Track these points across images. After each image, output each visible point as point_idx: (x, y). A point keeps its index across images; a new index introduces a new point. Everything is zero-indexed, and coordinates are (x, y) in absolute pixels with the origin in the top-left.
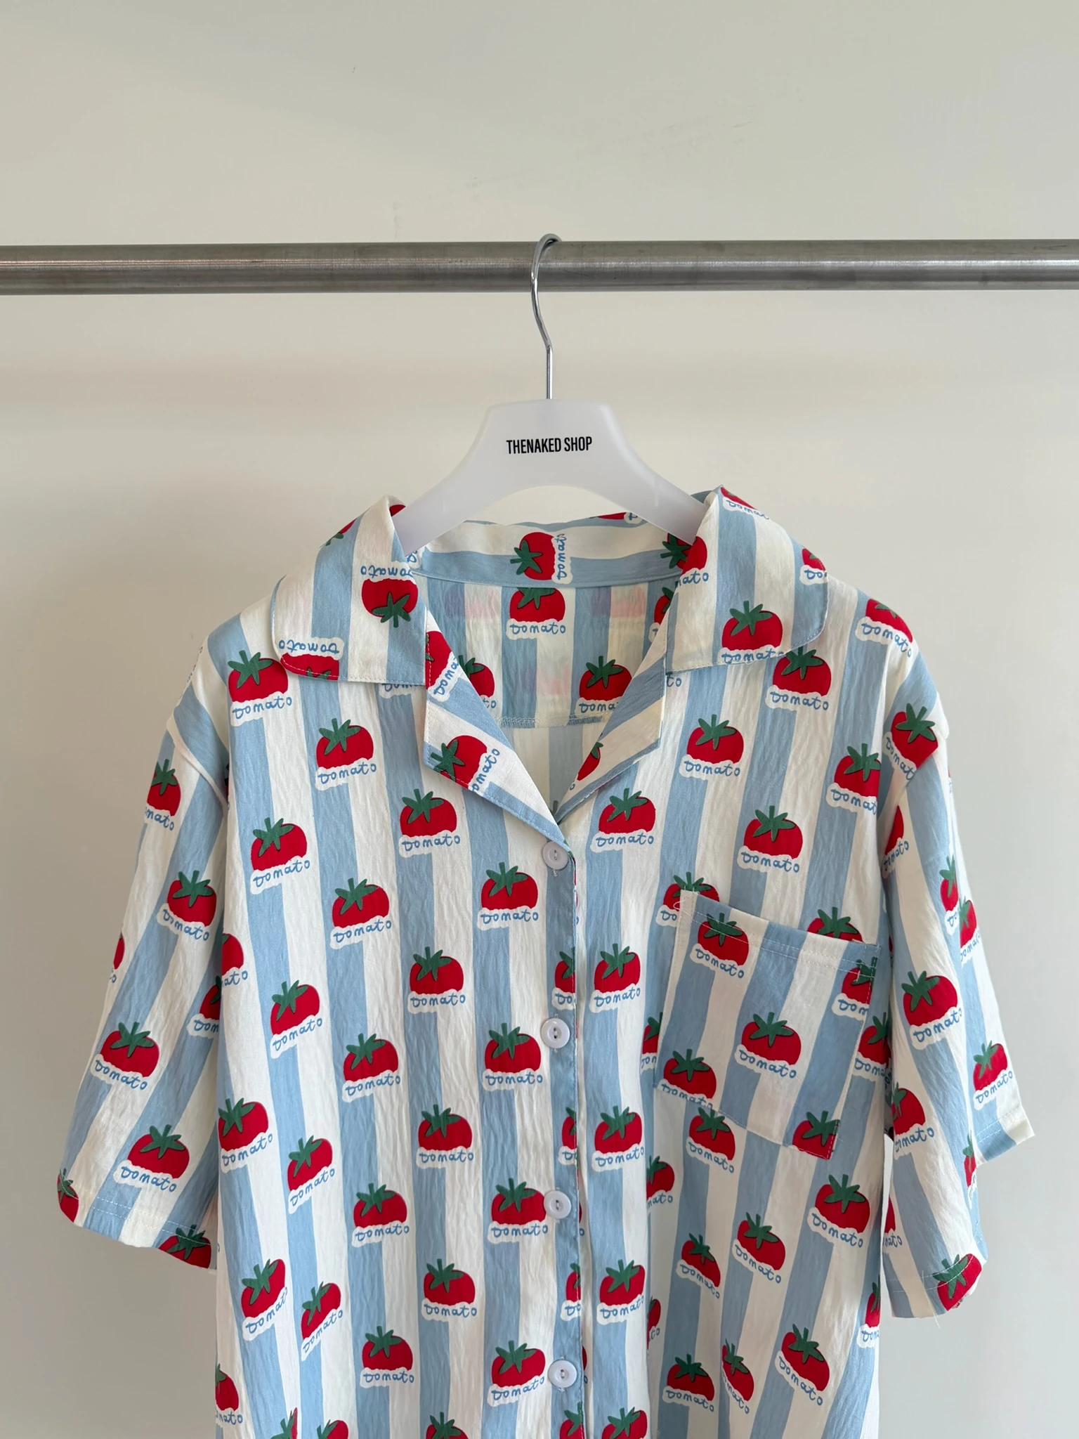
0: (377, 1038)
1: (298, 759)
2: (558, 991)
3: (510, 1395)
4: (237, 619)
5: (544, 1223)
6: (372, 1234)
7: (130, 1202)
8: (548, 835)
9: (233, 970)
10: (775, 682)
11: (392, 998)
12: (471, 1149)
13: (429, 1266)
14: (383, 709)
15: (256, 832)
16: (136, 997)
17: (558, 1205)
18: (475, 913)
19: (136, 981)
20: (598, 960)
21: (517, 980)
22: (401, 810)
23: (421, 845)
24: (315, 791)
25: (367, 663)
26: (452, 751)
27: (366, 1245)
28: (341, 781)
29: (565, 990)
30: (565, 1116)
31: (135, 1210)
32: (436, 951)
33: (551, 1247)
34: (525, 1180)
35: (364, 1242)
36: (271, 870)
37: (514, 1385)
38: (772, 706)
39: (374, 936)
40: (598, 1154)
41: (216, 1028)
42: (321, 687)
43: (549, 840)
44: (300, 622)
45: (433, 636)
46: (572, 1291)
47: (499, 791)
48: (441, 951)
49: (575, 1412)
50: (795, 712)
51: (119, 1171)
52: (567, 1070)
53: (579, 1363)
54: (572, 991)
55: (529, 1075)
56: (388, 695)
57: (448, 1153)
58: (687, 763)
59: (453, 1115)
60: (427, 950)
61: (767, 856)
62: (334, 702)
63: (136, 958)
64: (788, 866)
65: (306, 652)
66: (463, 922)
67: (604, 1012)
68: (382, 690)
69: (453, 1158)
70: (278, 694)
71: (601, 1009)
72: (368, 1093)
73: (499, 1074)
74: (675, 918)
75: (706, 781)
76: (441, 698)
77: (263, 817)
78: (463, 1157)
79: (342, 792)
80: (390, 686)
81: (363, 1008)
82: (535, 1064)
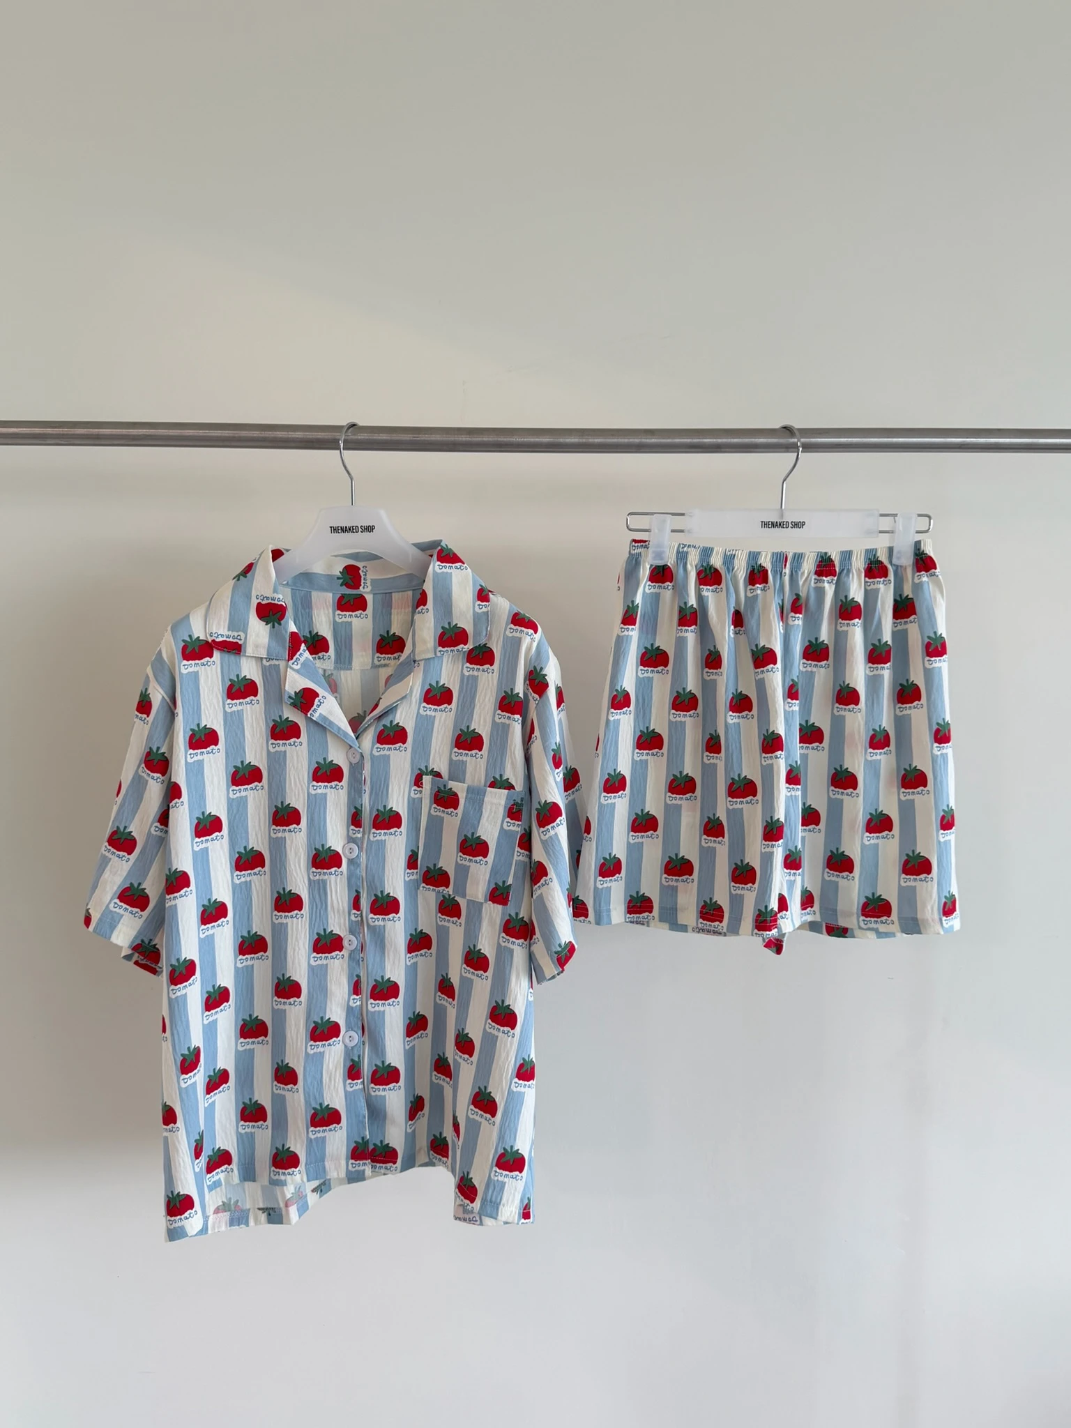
0: (255, 849)
1: (216, 695)
2: (352, 827)
3: (320, 1047)
4: (188, 616)
5: (342, 953)
6: (248, 960)
7: (117, 921)
8: (350, 743)
9: (176, 800)
10: (467, 662)
11: (262, 828)
12: (302, 912)
13: (278, 978)
14: (266, 672)
15: (192, 730)
16: (125, 814)
17: (350, 942)
18: (309, 784)
19: (126, 804)
20: (375, 813)
21: (331, 822)
22: (271, 725)
23: (281, 746)
24: (225, 712)
25: (257, 646)
26: (300, 695)
27: (245, 966)
28: (240, 708)
29: (356, 827)
30: (354, 894)
31: (120, 926)
32: (287, 804)
33: (346, 966)
34: (332, 929)
35: (243, 964)
36: (199, 751)
37: (322, 1041)
38: (467, 674)
39: (254, 793)
40: (372, 915)
41: (166, 832)
42: (231, 658)
43: (351, 747)
44: (222, 623)
45: (293, 634)
46: (356, 989)
47: (325, 718)
48: (290, 804)
49: (356, 1059)
50: (478, 676)
51: (112, 905)
52: (357, 869)
53: (360, 1032)
54: (360, 827)
55: (335, 871)
56: (268, 664)
57: (290, 914)
58: (424, 707)
59: (293, 893)
60: (282, 803)
61: (467, 752)
62: (239, 667)
63: (127, 791)
64: (477, 756)
65: (225, 639)
66: (302, 789)
67: (377, 840)
68: (264, 661)
69: (292, 917)
70: (208, 659)
71: (375, 839)
72: (248, 879)
73: (319, 870)
74: (421, 792)
75: (435, 716)
76: (295, 667)
77: (196, 722)
78: (298, 916)
79: (240, 713)
80: (268, 659)
81: (247, 833)
82: (339, 865)
